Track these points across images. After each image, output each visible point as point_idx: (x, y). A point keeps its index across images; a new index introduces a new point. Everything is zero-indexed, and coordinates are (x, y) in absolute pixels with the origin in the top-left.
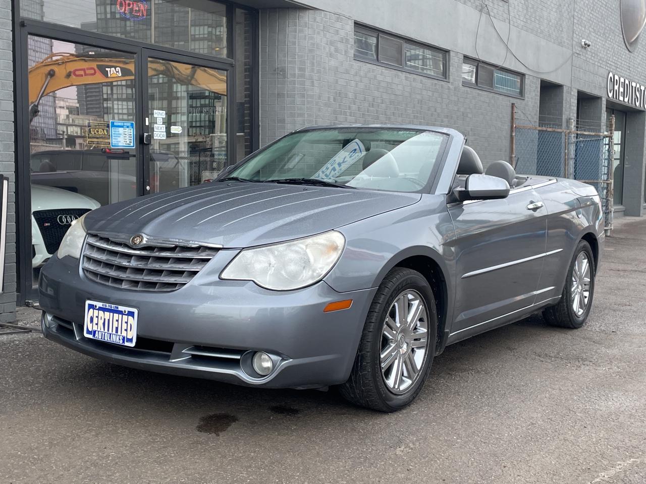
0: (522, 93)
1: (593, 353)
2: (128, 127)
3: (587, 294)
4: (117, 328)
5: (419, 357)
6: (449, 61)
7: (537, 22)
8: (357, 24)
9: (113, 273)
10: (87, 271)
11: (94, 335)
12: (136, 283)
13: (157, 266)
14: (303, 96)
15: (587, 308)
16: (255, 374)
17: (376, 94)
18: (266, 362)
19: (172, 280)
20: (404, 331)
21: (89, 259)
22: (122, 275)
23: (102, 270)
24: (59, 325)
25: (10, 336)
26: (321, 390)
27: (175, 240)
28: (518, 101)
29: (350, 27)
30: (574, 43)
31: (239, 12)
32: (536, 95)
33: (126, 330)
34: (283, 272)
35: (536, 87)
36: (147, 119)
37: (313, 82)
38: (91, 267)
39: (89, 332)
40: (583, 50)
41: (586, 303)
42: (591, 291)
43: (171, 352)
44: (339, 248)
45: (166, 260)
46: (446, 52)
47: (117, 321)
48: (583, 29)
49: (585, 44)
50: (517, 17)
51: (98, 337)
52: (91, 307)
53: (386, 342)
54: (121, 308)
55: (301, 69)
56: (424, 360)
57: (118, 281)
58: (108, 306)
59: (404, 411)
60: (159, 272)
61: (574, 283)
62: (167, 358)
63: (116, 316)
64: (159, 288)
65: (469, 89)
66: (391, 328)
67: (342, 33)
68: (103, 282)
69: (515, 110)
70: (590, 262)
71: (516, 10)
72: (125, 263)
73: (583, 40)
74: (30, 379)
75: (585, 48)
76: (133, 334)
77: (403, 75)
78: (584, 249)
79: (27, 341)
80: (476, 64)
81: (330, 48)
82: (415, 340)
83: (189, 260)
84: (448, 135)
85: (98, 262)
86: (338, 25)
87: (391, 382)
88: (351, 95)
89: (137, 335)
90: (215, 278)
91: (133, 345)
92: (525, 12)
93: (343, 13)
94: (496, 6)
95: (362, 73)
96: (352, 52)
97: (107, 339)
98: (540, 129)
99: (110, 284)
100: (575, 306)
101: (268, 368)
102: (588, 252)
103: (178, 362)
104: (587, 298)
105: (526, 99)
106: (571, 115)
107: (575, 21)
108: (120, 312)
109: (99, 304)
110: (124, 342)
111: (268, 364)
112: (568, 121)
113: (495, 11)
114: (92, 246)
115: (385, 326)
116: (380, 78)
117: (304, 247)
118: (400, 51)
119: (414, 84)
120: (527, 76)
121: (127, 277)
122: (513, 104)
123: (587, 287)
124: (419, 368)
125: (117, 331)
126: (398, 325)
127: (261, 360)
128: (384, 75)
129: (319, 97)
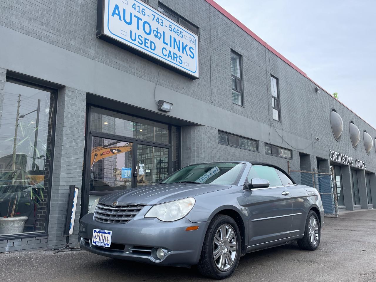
0: (292, 157)
1: (319, 259)
2: (129, 170)
3: (317, 235)
4: (104, 240)
5: (233, 255)
6: (259, 145)
7: (295, 130)
8: (219, 131)
9: (105, 217)
10: (96, 218)
11: (95, 244)
12: (112, 221)
13: (121, 213)
14: (198, 157)
15: (319, 241)
16: (157, 258)
17: (229, 157)
18: (162, 253)
19: (126, 219)
20: (225, 242)
21: (97, 213)
22: (108, 218)
23: (101, 217)
24: (86, 242)
25: (73, 252)
26: (188, 268)
27: (128, 203)
28: (291, 160)
29: (216, 131)
30: (312, 138)
31: (173, 128)
32: (298, 158)
33: (107, 240)
34: (170, 215)
35: (298, 155)
36: (136, 167)
37: (202, 152)
38: (98, 216)
39: (94, 242)
40: (317, 141)
41: (317, 239)
42: (319, 233)
43: (124, 250)
44: (193, 204)
45: (124, 211)
46: (257, 141)
47: (104, 237)
48: (316, 133)
49: (317, 139)
50: (286, 128)
51: (97, 244)
52: (95, 231)
53: (216, 247)
54: (106, 231)
55: (197, 147)
56: (235, 257)
57: (106, 220)
58: (101, 231)
59: (226, 279)
60: (121, 216)
61: (310, 229)
62: (122, 252)
63: (104, 234)
64: (121, 222)
65: (268, 155)
66: (219, 241)
67: (213, 134)
68: (101, 222)
69: (289, 164)
70: (317, 220)
71: (285, 126)
72: (109, 213)
73: (316, 137)
74: (74, 266)
75: (318, 140)
76: (109, 242)
77: (239, 150)
78: (313, 214)
79: (79, 253)
80: (270, 146)
81: (208, 139)
82: (231, 247)
83: (132, 211)
84: (245, 164)
85: (100, 214)
86: (211, 131)
87: (219, 266)
88: (218, 157)
89: (111, 242)
90: (143, 217)
91: (109, 246)
92: (289, 126)
93: (213, 127)
94: (277, 124)
95: (222, 149)
96: (217, 141)
97: (100, 245)
98: (301, 171)
99: (103, 222)
100: (312, 240)
101: (162, 256)
102: (315, 216)
103: (127, 254)
104: (318, 237)
105: (294, 160)
106: (315, 166)
107: (312, 130)
108: (105, 233)
109: (98, 230)
110: (106, 246)
111: (162, 254)
112: (314, 169)
113: (277, 126)
114: (99, 208)
115: (215, 239)
116: (230, 151)
117: (178, 203)
118: (238, 141)
119: (244, 153)
120: (293, 151)
121: (109, 219)
122: (288, 162)
123: (317, 232)
124: (233, 260)
125: (104, 241)
126: (222, 239)
127: (160, 252)
128: (231, 150)
129: (205, 158)
